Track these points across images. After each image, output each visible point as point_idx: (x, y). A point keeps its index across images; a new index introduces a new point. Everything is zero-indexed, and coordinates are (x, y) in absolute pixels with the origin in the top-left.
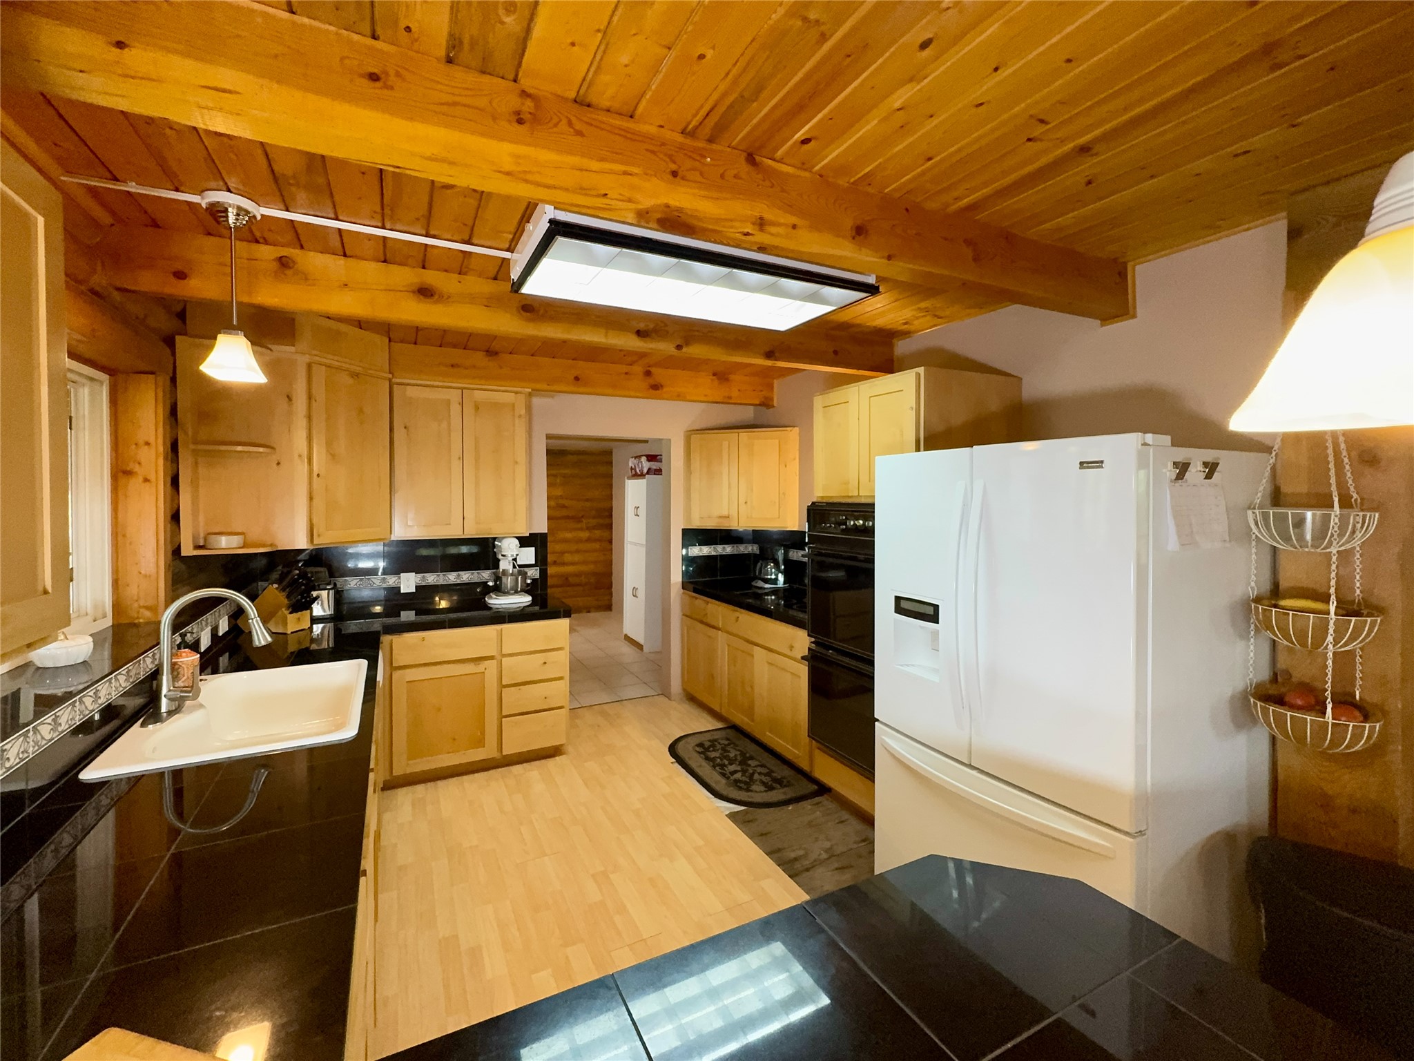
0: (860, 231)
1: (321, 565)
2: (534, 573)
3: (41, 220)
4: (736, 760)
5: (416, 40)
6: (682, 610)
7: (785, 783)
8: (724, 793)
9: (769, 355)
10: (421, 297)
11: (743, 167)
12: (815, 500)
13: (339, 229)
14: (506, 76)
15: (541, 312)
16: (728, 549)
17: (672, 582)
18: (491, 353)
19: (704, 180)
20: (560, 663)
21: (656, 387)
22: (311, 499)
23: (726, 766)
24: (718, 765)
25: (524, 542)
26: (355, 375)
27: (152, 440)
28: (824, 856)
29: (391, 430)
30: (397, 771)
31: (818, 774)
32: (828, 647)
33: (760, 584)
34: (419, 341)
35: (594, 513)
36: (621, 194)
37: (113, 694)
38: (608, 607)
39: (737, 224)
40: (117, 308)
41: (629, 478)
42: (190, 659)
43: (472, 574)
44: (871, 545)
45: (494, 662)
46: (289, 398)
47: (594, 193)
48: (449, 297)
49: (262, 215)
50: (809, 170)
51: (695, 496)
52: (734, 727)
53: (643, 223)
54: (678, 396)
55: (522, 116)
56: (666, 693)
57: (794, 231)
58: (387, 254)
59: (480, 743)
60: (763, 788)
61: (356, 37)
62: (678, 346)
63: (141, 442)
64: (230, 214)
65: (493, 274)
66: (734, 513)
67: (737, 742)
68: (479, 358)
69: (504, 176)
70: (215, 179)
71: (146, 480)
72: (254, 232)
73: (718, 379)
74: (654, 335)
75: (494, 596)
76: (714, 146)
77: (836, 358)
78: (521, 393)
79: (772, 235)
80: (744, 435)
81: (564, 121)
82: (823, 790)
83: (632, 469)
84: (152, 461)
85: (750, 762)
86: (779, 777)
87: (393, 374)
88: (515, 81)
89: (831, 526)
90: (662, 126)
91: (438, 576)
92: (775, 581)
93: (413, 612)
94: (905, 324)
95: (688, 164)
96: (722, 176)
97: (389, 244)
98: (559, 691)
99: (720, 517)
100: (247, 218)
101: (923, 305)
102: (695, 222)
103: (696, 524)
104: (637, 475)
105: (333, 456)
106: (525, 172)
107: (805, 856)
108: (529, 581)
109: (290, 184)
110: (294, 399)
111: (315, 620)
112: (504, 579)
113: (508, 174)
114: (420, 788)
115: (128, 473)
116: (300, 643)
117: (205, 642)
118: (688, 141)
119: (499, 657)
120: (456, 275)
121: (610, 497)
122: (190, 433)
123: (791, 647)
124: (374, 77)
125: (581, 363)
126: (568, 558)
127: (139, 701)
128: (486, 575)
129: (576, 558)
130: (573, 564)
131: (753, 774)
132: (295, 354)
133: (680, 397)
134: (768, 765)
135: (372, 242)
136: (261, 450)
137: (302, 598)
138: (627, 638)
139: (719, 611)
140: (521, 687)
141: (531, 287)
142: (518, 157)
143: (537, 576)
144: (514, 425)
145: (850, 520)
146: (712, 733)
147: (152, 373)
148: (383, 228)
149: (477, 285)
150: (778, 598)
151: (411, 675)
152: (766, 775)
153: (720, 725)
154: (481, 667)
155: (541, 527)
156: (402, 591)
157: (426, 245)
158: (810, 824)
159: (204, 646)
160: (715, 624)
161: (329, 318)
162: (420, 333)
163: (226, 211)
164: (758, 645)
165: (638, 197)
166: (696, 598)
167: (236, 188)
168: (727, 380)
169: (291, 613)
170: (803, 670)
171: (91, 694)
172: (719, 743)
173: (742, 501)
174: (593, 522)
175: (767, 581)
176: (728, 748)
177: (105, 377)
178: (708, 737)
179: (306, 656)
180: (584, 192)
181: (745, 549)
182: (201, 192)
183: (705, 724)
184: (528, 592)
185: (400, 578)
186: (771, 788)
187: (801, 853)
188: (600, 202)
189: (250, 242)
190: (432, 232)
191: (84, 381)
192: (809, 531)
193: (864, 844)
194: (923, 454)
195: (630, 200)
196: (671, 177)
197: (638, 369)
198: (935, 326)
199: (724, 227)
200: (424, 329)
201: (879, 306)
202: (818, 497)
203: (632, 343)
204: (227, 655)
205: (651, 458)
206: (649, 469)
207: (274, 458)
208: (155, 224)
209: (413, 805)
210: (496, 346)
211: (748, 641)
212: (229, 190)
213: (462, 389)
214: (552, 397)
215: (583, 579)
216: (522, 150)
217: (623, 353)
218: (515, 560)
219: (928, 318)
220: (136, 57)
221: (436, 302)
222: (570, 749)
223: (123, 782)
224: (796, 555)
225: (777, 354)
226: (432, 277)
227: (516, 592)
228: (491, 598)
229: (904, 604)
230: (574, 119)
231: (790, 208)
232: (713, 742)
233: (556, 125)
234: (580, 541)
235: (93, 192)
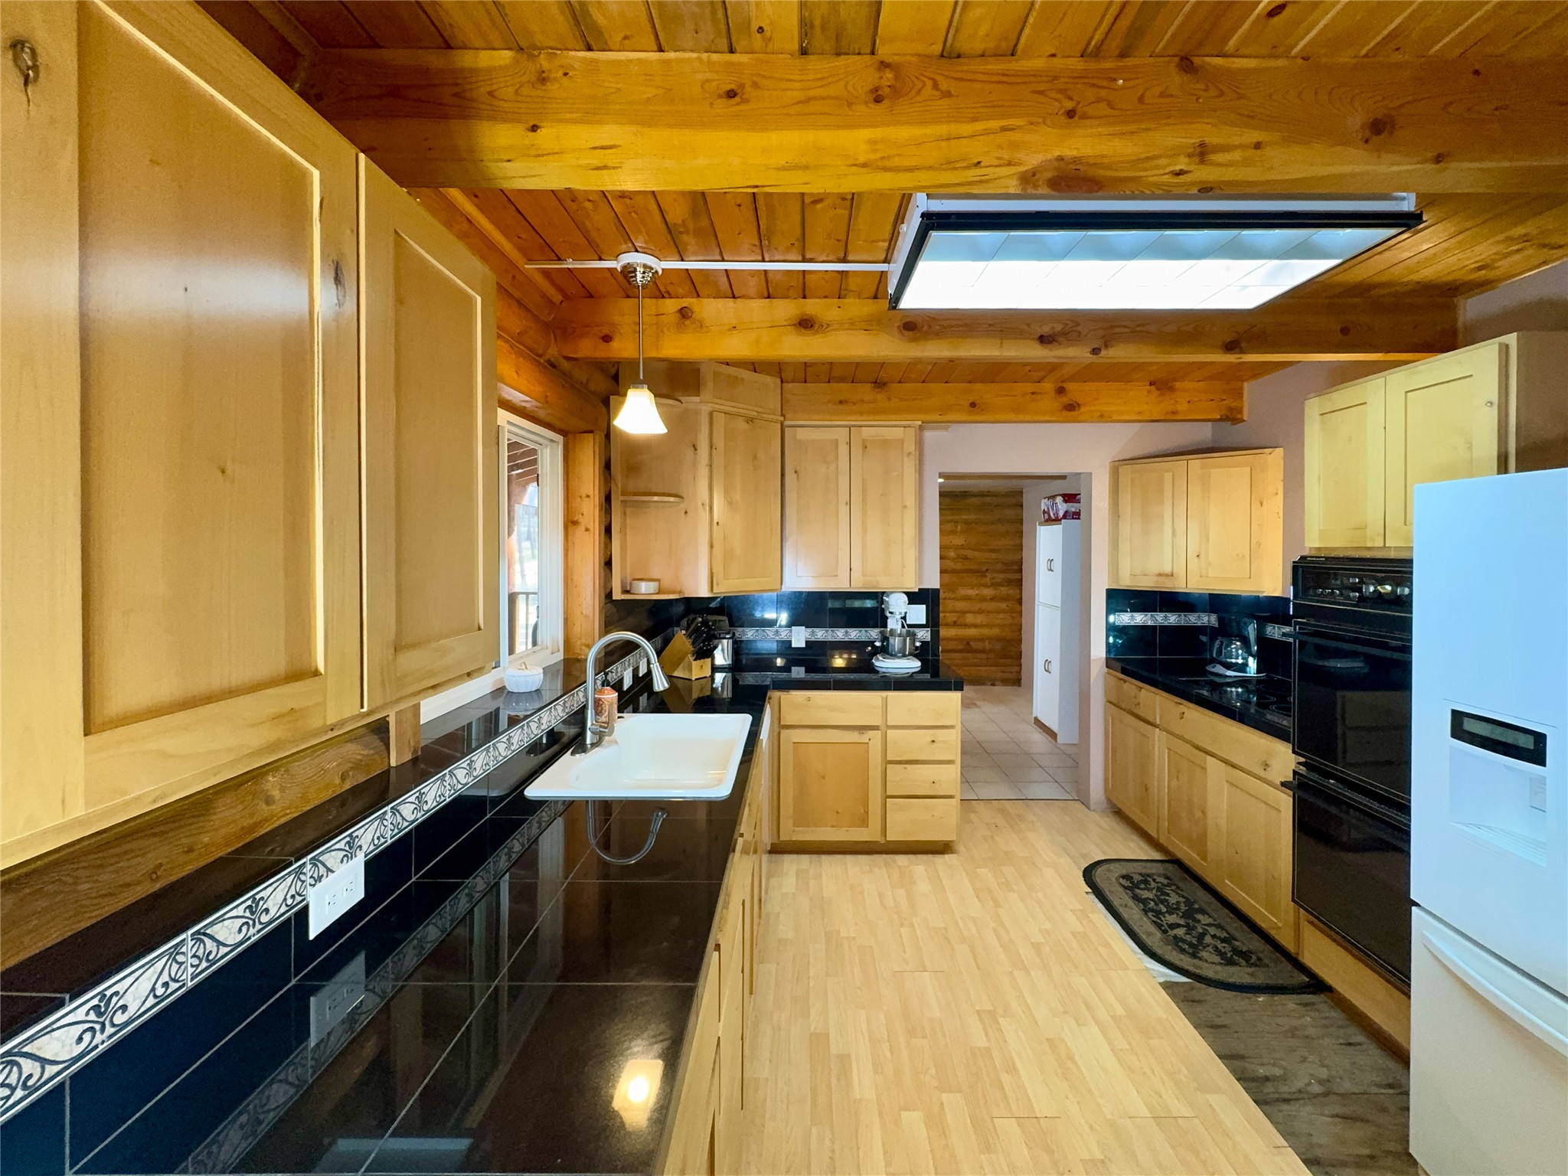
0: (1379, 129)
1: (723, 614)
2: (924, 635)
3: (479, 299)
4: (1178, 909)
5: (770, 39)
6: (1106, 694)
7: (1252, 961)
8: (1159, 951)
9: (1230, 347)
10: (802, 330)
11: (1176, 79)
12: (1306, 553)
13: (726, 270)
14: (862, 51)
15: (925, 329)
16: (1173, 619)
17: (1092, 658)
18: (879, 384)
19: (1113, 112)
20: (951, 743)
21: (1071, 407)
22: (712, 546)
23: (1163, 914)
24: (1151, 910)
25: (914, 598)
26: (750, 420)
27: (591, 493)
28: (1317, 1089)
29: (783, 475)
30: (785, 837)
31: (1307, 959)
32: (1328, 775)
33: (1219, 669)
34: (808, 379)
35: (999, 566)
36: (998, 158)
37: (553, 722)
38: (1017, 682)
39: (1163, 161)
40: (565, 374)
41: (1041, 524)
42: (611, 696)
43: (860, 631)
44: (1406, 625)
45: (879, 732)
46: (695, 448)
47: (964, 164)
48: (828, 325)
49: (663, 270)
50: (1286, 55)
51: (1124, 546)
52: (1178, 863)
53: (1030, 191)
54: (1102, 416)
55: (880, 93)
56: (1084, 800)
57: (1258, 152)
58: (770, 288)
59: (864, 822)
60: (1217, 959)
61: (715, 57)
62: (1094, 350)
63: (584, 495)
64: (638, 273)
65: (872, 294)
66: (1180, 570)
67: (1181, 884)
68: (866, 391)
69: (861, 169)
70: (626, 243)
71: (587, 530)
72: (660, 287)
73: (1158, 389)
74: (1061, 339)
75: (881, 658)
76: (1129, 62)
77: (1347, 339)
78: (910, 426)
79: (1220, 165)
80: (1196, 463)
81: (929, 83)
82: (1317, 986)
83: (1044, 512)
84: (590, 511)
85: (1200, 917)
86: (1245, 949)
87: (784, 416)
88: (873, 53)
89: (1333, 593)
90: (1053, 55)
91: (827, 631)
92: (1243, 667)
93: (803, 669)
94: (1480, 269)
95: (1091, 94)
96: (1141, 100)
97: (770, 276)
98: (949, 777)
99: (1160, 575)
100: (651, 275)
101: (1520, 230)
102: (1102, 173)
103: (1126, 582)
104: (1051, 520)
105: (730, 503)
106: (883, 158)
107: (1283, 1079)
108: (918, 644)
109: (681, 233)
110: (698, 448)
111: (715, 669)
112: (891, 640)
113: (865, 165)
114: (805, 858)
115: (575, 523)
116: (702, 690)
117: (627, 683)
118: (1093, 65)
119: (883, 728)
120: (836, 300)
121: (1020, 547)
122: (619, 484)
123: (1266, 766)
124: (731, 94)
125: (978, 386)
126: (970, 618)
127: (572, 731)
128: (874, 633)
129: (979, 619)
130: (975, 626)
131: (1202, 936)
132: (699, 404)
133: (1102, 418)
134: (1228, 927)
135: (756, 277)
136: (672, 499)
137: (704, 645)
138: (1037, 722)
139: (1156, 702)
140: (907, 766)
141: (911, 300)
142: (873, 142)
143: (928, 639)
144: (903, 463)
145: (1367, 584)
146: (1143, 864)
147: (591, 432)
148: (763, 261)
149: (857, 307)
150: (1248, 691)
151: (798, 736)
152: (1223, 940)
153: (1157, 856)
154: (864, 738)
155: (933, 581)
156: (793, 646)
157: (804, 271)
158: (1293, 1032)
159: (626, 686)
160: (1151, 719)
161: (728, 364)
162: (808, 369)
163: (635, 270)
164: (1213, 755)
165: (1020, 155)
166: (1125, 681)
167: (641, 247)
168: (1172, 389)
169: (695, 660)
170: (1286, 802)
171: (536, 720)
172: (1154, 880)
173: (1192, 554)
174: (1000, 577)
175: (1229, 666)
176: (1167, 890)
177: (560, 438)
178: (1139, 868)
179: (708, 704)
180: (952, 166)
181: (1194, 619)
182: (616, 258)
183: (1134, 849)
184: (916, 656)
185: (791, 631)
186: (1230, 962)
187: (1278, 1072)
188: (972, 174)
189: (656, 298)
190: (808, 256)
191: (548, 443)
192: (1294, 599)
193: (1391, 1091)
194: (1513, 477)
195: (1010, 164)
196: (1064, 119)
197: (1048, 386)
198: (1545, 263)
199: (1146, 170)
200: (813, 364)
201: (1425, 247)
202: (1310, 549)
203: (1035, 352)
204: (646, 695)
205: (1070, 498)
206: (1066, 512)
207: (683, 506)
208: (591, 296)
209: (797, 875)
210: (883, 375)
211: (1198, 748)
212: (637, 251)
213: (850, 427)
214: (946, 429)
215: (988, 646)
216: (879, 133)
217: (1028, 368)
218: (904, 618)
219: (1531, 251)
220: (546, 136)
221: (817, 332)
222: (961, 848)
223: (560, 803)
224: (1275, 631)
225: (1243, 345)
226: (813, 307)
227: (904, 656)
228: (878, 660)
229: (1469, 725)
230: (939, 79)
231: (1250, 119)
232: (1146, 880)
233: (919, 92)
234: (983, 599)
235: (546, 273)
